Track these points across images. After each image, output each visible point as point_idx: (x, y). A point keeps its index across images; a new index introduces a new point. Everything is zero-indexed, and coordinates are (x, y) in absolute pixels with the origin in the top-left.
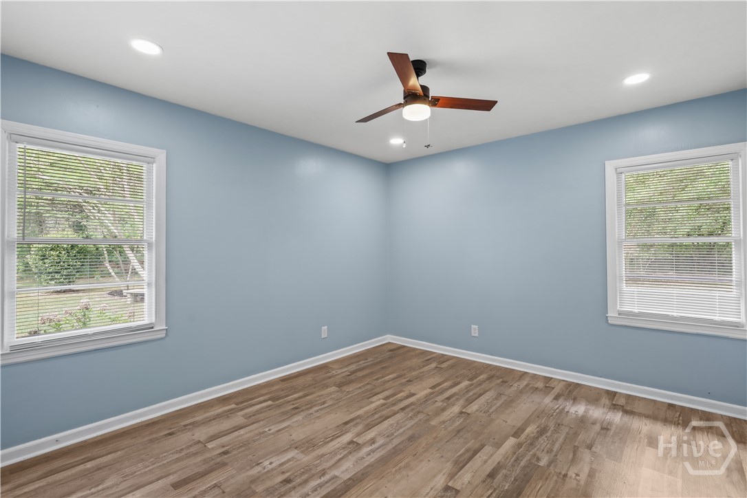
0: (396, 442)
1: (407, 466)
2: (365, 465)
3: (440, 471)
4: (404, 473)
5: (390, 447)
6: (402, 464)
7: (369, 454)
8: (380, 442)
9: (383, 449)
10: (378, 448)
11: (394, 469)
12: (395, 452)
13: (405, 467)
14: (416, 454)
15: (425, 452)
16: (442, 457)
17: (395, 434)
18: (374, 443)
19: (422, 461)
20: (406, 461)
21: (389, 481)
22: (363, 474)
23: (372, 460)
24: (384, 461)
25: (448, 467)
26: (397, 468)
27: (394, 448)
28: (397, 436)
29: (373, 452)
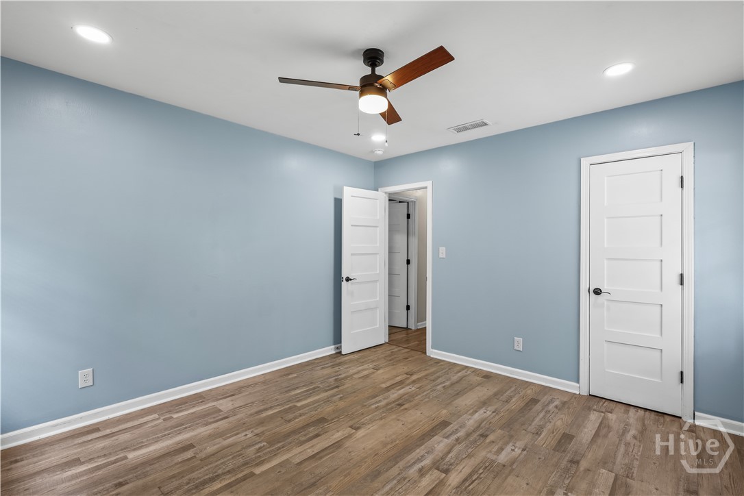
0: (395, 471)
1: (385, 444)
2: (423, 447)
3: (357, 440)
4: (389, 440)
5: (401, 464)
6: (389, 446)
7: (422, 456)
8: (413, 471)
9: (409, 462)
10: (414, 463)
11: (397, 442)
12: (396, 458)
13: (388, 444)
14: (376, 455)
15: (366, 457)
16: (350, 452)
17: (395, 482)
18: (420, 470)
19: (371, 449)
20: (385, 449)
21: (401, 434)
22: (423, 439)
23: (418, 451)
24: (407, 449)
25: (348, 444)
26: (394, 444)
27: (397, 463)
28: (394, 479)
29: (418, 459)
